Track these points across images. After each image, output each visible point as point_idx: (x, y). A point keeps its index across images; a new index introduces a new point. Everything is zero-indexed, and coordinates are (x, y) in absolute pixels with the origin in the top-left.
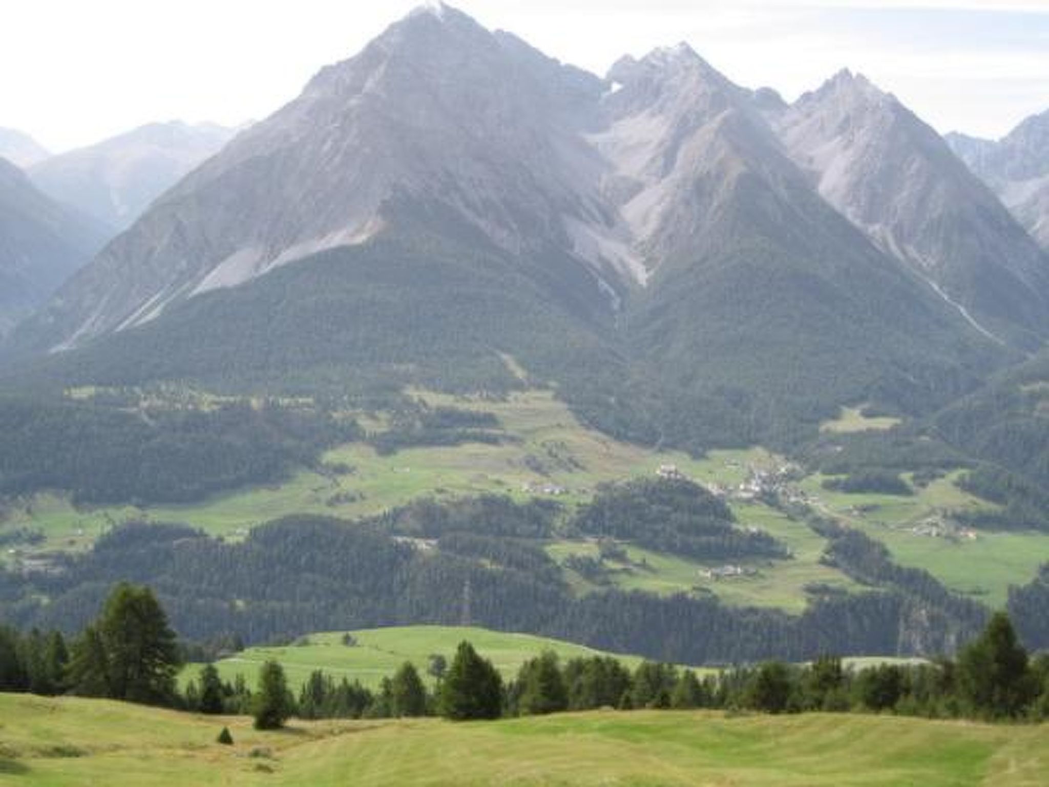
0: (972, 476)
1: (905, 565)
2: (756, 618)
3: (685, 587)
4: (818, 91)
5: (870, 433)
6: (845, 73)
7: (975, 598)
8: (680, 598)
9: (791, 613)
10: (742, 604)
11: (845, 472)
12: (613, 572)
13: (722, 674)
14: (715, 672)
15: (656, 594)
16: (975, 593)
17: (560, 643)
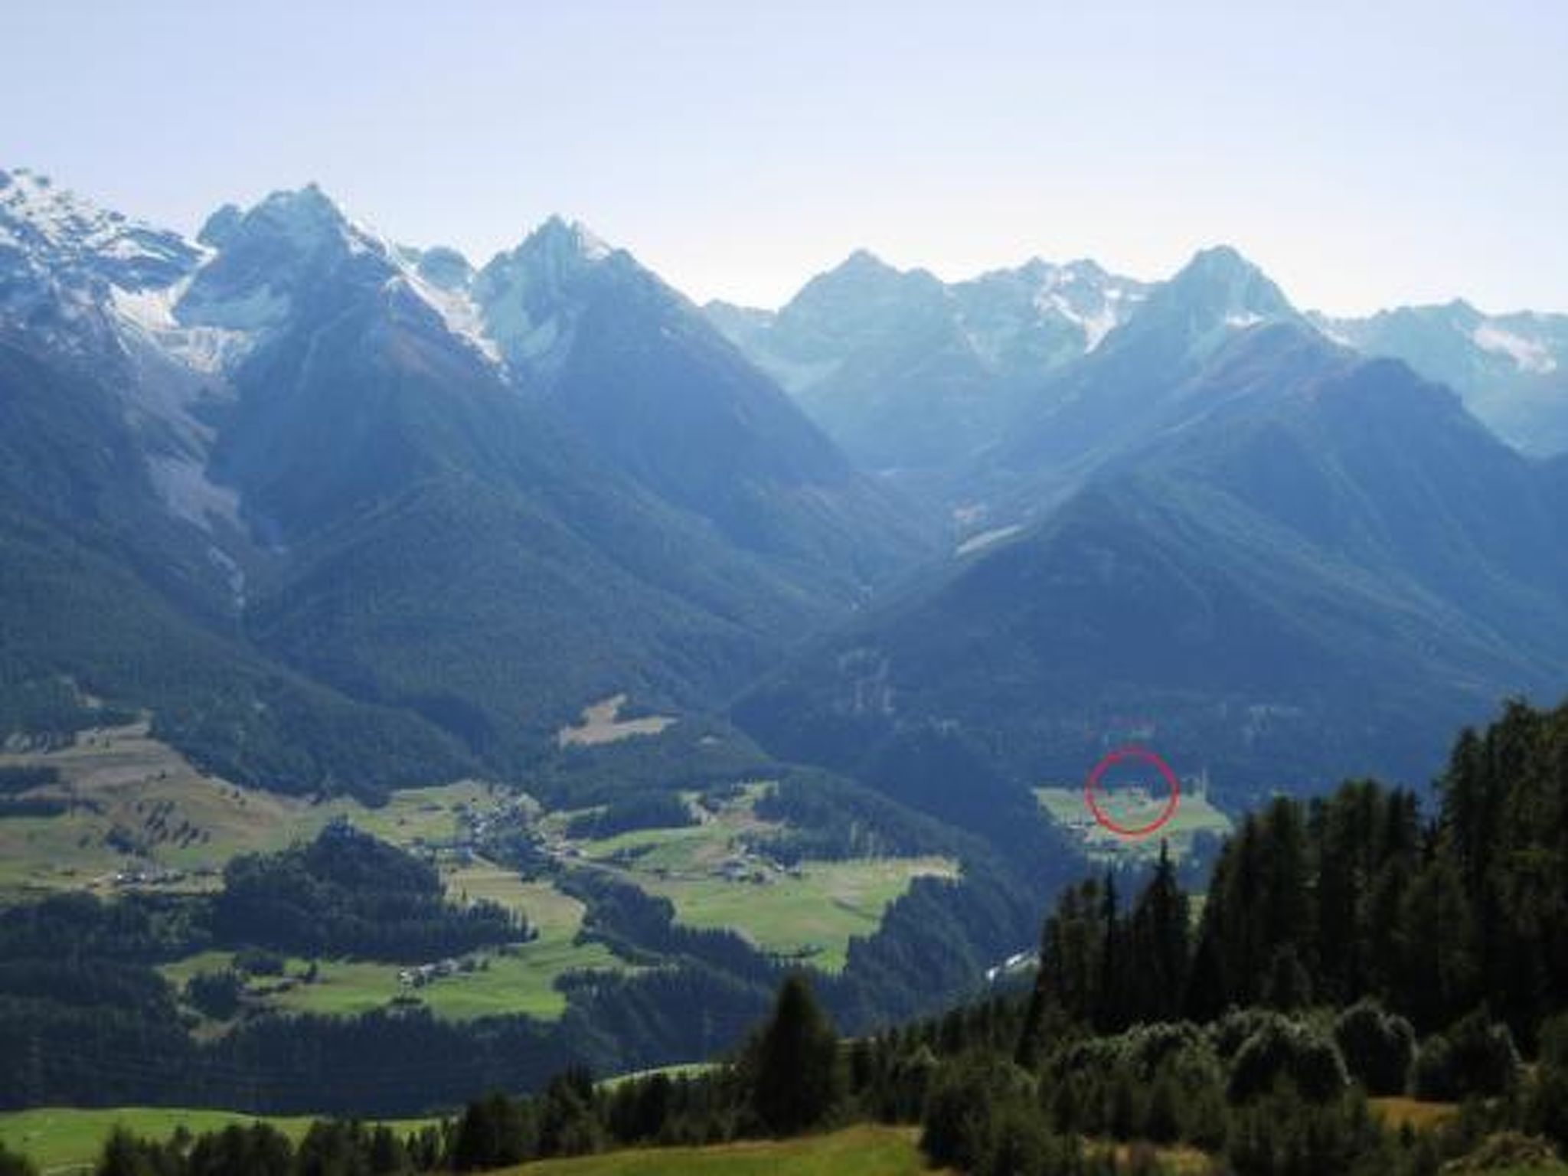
0: (783, 790)
1: (702, 927)
2: (491, 1034)
3: (382, 999)
4: (519, 249)
5: (635, 742)
6: (555, 222)
7: (804, 962)
8: (374, 1017)
9: (544, 1018)
10: (470, 1015)
11: (601, 803)
12: (264, 991)
13: (445, 1124)
14: (437, 1123)
15: (337, 1017)
16: (802, 955)
17: (192, 1113)
